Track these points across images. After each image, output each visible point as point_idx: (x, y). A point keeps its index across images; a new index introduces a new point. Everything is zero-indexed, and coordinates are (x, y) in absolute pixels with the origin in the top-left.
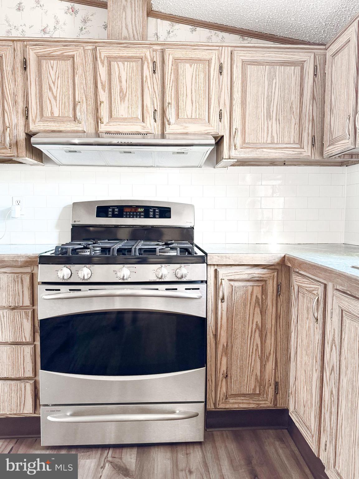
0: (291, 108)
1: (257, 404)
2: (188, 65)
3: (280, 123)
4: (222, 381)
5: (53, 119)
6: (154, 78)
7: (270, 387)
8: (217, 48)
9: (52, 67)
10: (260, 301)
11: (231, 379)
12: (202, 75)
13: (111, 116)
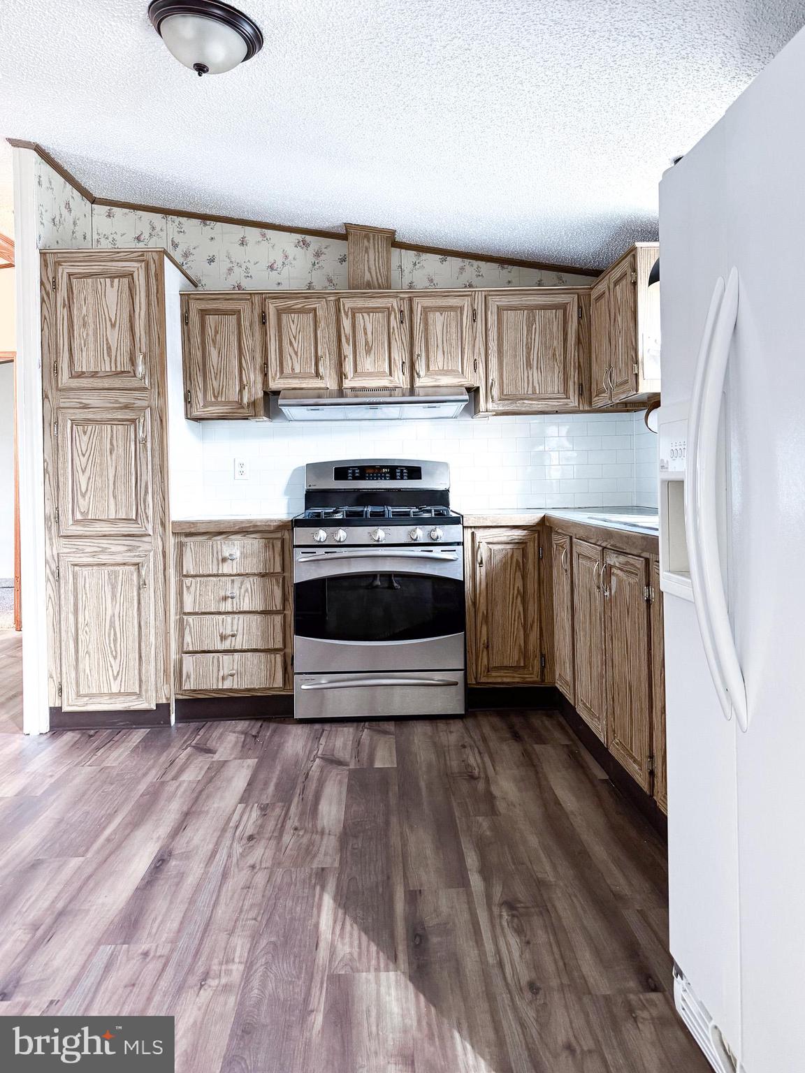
0: (554, 355)
1: (522, 678)
2: (438, 314)
3: (541, 372)
4: (483, 651)
5: (294, 376)
6: (402, 329)
7: (536, 659)
8: (470, 293)
9: (293, 321)
10: (521, 564)
11: (493, 650)
12: (454, 324)
13: (356, 370)
